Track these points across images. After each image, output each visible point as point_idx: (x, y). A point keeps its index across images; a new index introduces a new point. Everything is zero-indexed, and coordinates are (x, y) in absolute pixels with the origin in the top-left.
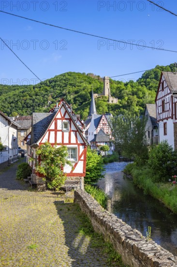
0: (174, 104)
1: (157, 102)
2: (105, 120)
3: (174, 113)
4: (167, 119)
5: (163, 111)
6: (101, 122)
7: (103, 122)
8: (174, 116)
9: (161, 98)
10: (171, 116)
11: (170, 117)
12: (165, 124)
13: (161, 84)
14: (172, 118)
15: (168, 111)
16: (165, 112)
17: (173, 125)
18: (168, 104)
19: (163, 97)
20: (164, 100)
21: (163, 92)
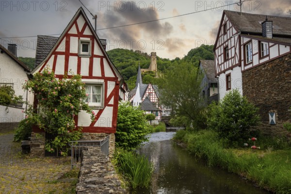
0: (242, 47)
1: (217, 51)
2: (151, 89)
3: (242, 58)
4: (231, 68)
5: (226, 59)
6: (147, 91)
7: (149, 91)
8: (243, 62)
9: (222, 44)
10: (237, 62)
11: (236, 65)
12: (228, 76)
13: (222, 28)
14: (240, 65)
15: (233, 57)
16: (228, 60)
17: (241, 74)
18: (233, 49)
19: (225, 42)
20: (227, 46)
21: (225, 36)
